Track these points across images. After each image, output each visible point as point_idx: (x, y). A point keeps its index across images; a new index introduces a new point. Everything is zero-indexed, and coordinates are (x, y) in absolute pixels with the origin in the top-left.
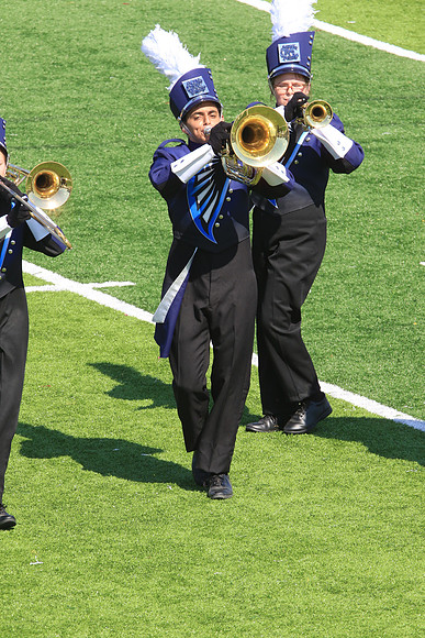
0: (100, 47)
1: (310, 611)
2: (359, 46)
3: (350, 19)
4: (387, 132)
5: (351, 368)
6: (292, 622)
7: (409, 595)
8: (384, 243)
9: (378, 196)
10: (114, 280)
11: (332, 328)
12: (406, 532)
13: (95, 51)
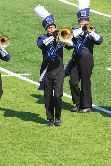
0: (22, 12)
7: (103, 155)
10: (26, 73)
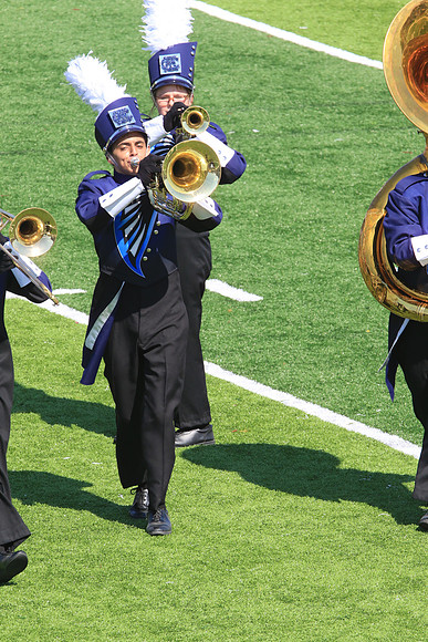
0: (50, 53)
1: (262, 620)
2: (311, 52)
3: (302, 25)
4: (340, 138)
5: (302, 375)
6: (245, 631)
7: (362, 604)
8: (337, 250)
9: (330, 203)
10: (65, 287)
11: (284, 335)
12: (359, 541)
13: (45, 57)
